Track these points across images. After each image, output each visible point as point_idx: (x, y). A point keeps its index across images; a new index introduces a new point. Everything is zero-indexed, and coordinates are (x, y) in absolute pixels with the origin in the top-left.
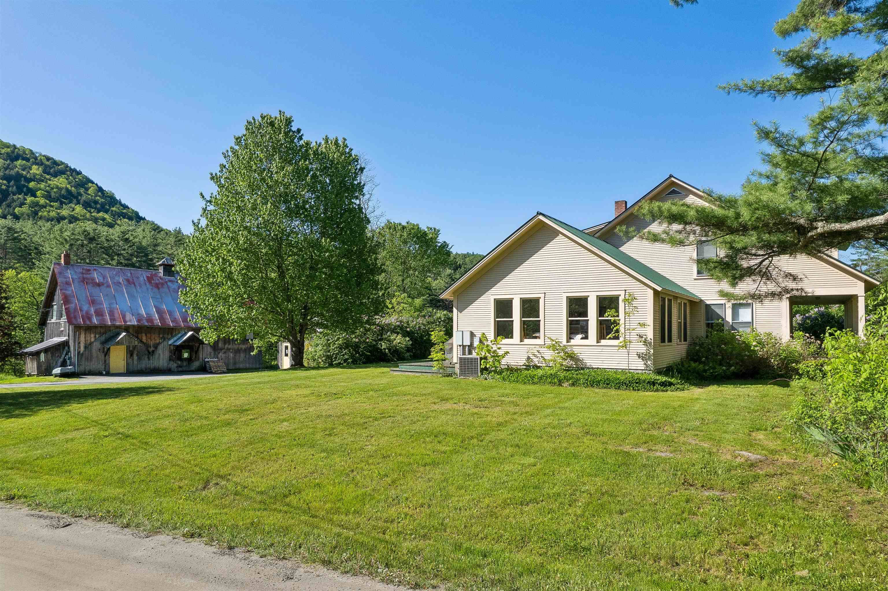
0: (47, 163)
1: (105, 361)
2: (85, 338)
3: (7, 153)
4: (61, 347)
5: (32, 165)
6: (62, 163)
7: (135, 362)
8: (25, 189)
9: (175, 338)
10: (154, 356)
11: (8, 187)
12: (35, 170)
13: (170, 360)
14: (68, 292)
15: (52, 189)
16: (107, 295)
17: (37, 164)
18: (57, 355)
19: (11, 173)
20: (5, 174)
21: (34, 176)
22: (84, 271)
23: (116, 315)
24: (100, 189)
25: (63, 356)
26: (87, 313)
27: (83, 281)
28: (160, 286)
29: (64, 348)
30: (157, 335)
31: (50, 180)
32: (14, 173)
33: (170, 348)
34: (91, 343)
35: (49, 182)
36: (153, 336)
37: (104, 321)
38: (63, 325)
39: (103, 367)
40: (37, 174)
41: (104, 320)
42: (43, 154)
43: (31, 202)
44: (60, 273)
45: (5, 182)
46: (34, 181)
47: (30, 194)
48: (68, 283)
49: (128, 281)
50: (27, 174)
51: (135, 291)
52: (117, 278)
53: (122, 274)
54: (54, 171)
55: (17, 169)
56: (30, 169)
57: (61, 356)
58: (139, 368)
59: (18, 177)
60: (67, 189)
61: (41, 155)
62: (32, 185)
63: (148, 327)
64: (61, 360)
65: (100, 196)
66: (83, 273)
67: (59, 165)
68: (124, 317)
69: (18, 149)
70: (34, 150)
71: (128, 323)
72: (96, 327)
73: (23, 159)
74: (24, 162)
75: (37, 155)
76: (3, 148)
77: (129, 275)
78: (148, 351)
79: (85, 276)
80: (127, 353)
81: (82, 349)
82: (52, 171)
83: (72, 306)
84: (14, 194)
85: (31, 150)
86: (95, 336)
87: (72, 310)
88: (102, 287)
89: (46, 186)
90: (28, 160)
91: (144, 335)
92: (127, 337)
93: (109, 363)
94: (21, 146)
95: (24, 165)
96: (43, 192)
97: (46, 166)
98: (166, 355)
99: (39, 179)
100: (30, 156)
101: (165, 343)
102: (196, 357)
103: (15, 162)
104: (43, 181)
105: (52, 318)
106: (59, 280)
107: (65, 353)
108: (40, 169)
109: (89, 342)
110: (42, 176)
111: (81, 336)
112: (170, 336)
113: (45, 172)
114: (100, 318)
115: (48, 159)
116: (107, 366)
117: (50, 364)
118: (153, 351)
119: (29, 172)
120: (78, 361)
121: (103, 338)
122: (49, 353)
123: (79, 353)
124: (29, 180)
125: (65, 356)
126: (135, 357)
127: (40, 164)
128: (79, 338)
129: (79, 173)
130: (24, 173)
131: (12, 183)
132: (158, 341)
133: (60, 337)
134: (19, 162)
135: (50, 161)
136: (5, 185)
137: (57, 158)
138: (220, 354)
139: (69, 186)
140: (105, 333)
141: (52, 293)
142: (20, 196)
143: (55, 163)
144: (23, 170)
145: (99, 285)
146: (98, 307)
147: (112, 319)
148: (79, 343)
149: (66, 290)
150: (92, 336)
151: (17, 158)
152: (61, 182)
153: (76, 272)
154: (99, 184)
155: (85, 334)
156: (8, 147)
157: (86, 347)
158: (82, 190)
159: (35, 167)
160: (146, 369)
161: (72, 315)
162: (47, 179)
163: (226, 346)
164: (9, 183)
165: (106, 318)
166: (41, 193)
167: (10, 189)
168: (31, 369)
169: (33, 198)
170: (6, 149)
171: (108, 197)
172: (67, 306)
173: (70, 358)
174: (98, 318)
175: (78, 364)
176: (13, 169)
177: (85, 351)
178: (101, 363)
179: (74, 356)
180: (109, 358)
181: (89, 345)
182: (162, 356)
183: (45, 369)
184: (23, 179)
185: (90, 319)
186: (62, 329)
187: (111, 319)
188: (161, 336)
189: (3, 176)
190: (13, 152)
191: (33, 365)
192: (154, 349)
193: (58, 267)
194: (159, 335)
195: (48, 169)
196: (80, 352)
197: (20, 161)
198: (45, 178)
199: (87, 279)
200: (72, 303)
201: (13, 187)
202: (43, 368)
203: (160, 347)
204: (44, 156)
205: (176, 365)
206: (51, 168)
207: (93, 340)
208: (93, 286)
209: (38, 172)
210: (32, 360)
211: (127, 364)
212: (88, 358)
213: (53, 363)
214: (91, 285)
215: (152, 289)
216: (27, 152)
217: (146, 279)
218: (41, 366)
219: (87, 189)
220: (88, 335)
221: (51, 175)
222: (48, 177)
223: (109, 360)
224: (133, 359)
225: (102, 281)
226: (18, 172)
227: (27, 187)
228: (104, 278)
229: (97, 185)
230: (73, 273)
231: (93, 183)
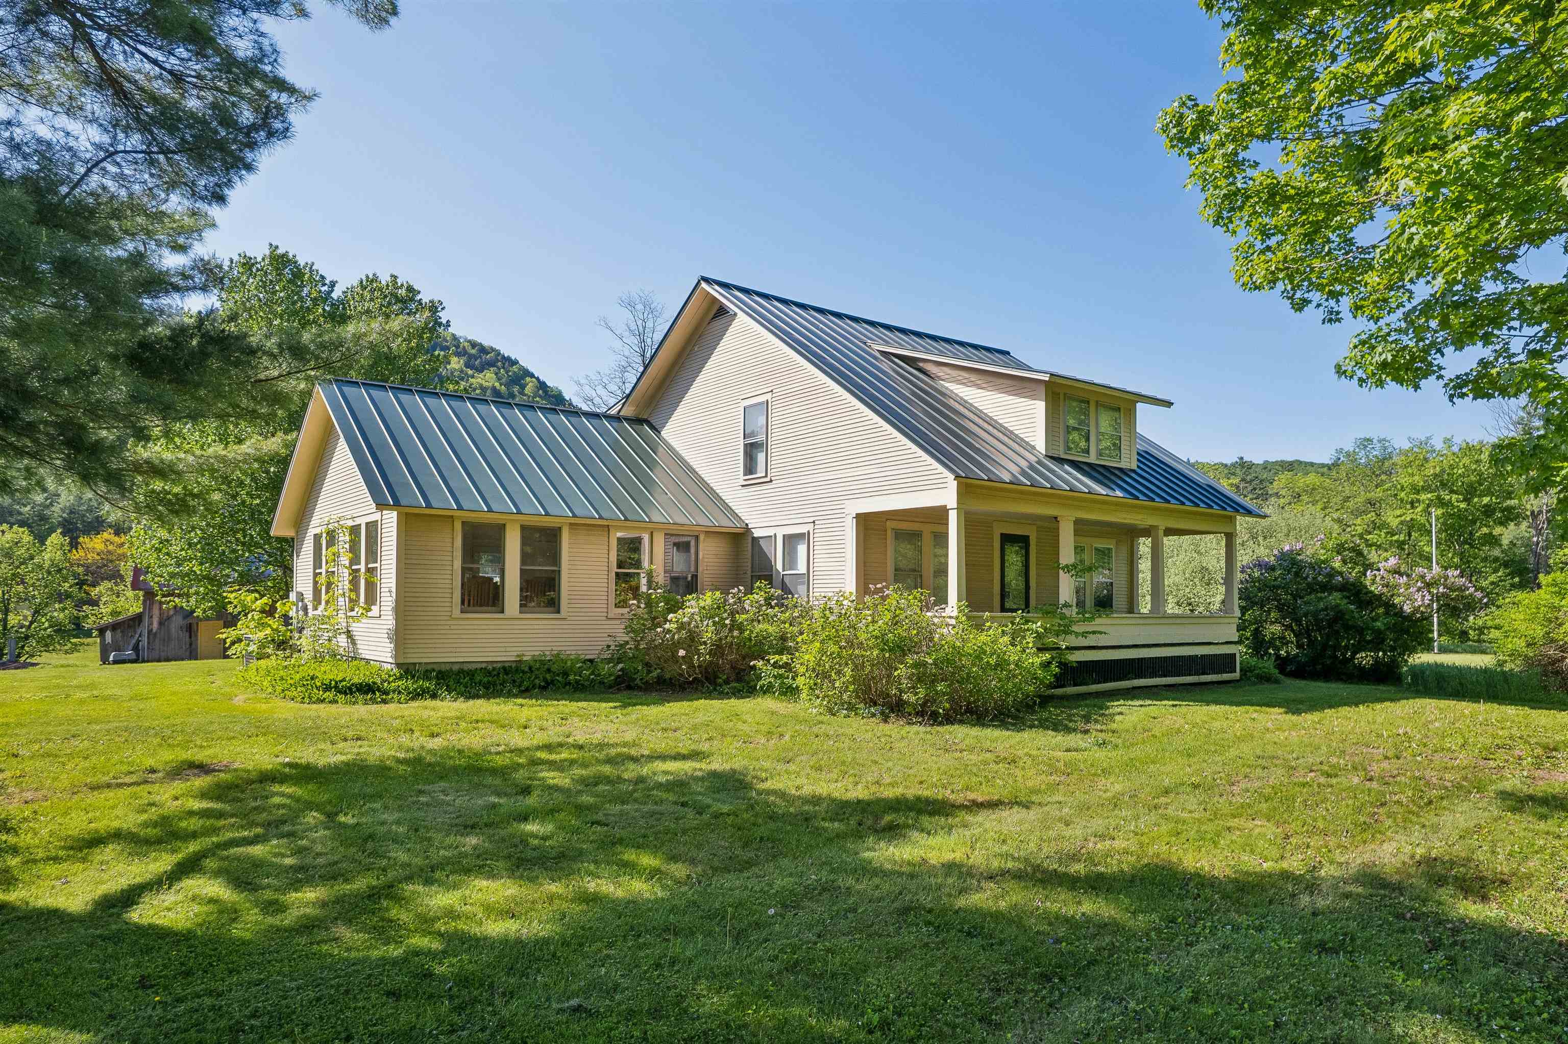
6: (493, 349)
24: (542, 385)
31: (473, 377)
60: (494, 389)
65: (540, 396)
115: (474, 344)
129: (515, 362)
137: (486, 343)
139: (497, 384)
143: (483, 350)
152: (488, 379)
154: (541, 378)
158: (516, 389)
171: (553, 396)
204: (469, 341)
219: (523, 387)
222: (470, 372)
229: (538, 379)
231: (532, 376)
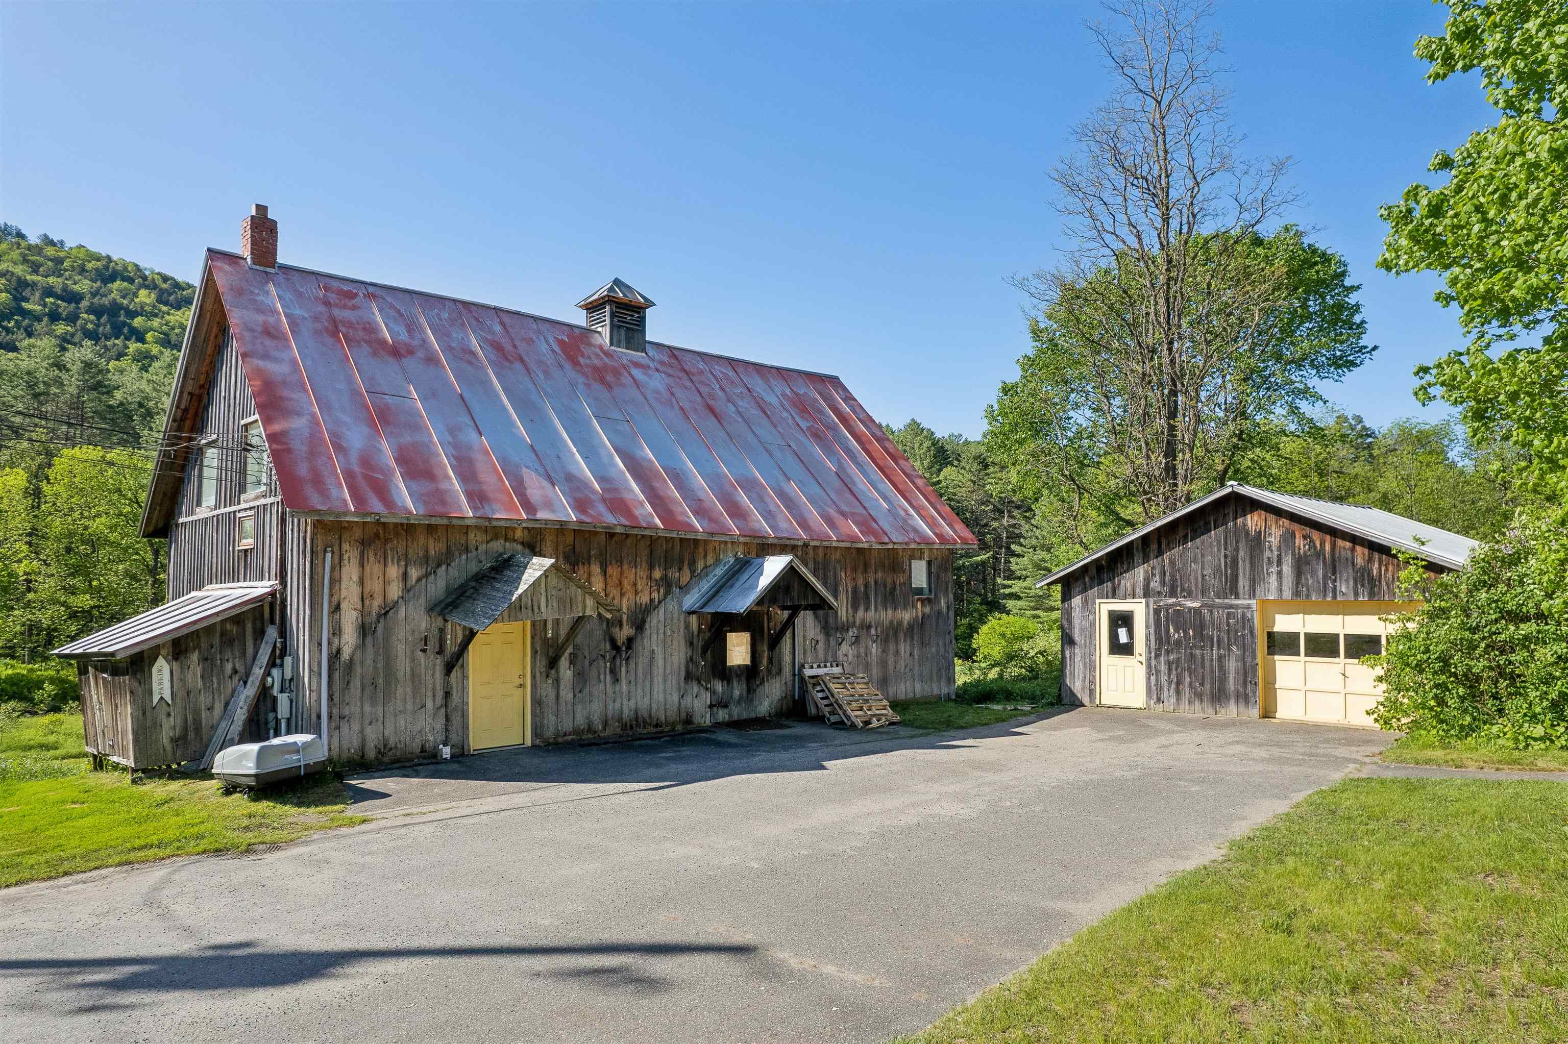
0: (165, 286)
1: (447, 694)
2: (362, 582)
3: (97, 269)
4: (249, 627)
5: (139, 289)
7: (566, 694)
8: (126, 330)
9: (705, 585)
10: (632, 665)
11: (98, 326)
12: (145, 297)
13: (689, 677)
14: (277, 369)
15: (173, 328)
16: (434, 395)
17: (147, 287)
18: (229, 667)
19: (102, 302)
20: (92, 303)
21: (142, 308)
22: (332, 297)
23: (488, 480)
25: (258, 672)
26: (367, 462)
27: (334, 333)
28: (609, 378)
29: (260, 634)
30: (642, 573)
32: (107, 303)
33: (687, 626)
34: (386, 612)
35: (167, 317)
36: (630, 574)
37: (443, 503)
38: (249, 525)
39: (440, 724)
40: (146, 304)
41: (441, 497)
42: (157, 271)
43: (137, 351)
44: (239, 292)
45: (92, 317)
46: (142, 316)
47: (134, 338)
48: (271, 333)
49: (498, 347)
50: (130, 303)
51: (531, 386)
52: (456, 334)
53: (474, 322)
54: (176, 298)
55: (113, 295)
56: (135, 295)
57: (248, 674)
58: (581, 721)
59: (114, 309)
61: (153, 272)
62: (138, 322)
63: (612, 535)
64: (250, 692)
66: (327, 303)
67: (184, 290)
68: (520, 488)
69: (115, 262)
70: (142, 265)
71: (542, 515)
72: (408, 529)
73: (124, 279)
74: (125, 284)
75: (147, 273)
76: (89, 262)
77: (498, 328)
78: (613, 642)
79: (336, 312)
80: (534, 652)
81: (349, 638)
82: (172, 298)
83: (297, 425)
84: (107, 338)
85: (136, 265)
86: (405, 576)
87: (299, 447)
88: (407, 362)
89: (161, 325)
90: (131, 281)
91: (596, 569)
92: (553, 580)
93: (465, 703)
94: (120, 259)
95: (125, 289)
96: (156, 334)
97: (162, 291)
98: (676, 659)
99: (150, 313)
100: (135, 274)
101: (671, 605)
102: (770, 661)
103: (109, 285)
104: (156, 315)
105: (199, 504)
106: (236, 318)
107: (264, 656)
108: (153, 295)
109: (377, 603)
110: (154, 306)
111: (346, 571)
112: (686, 576)
113: (160, 301)
114: (426, 486)
116: (456, 721)
117: (197, 712)
118: (630, 641)
119: (133, 300)
120: (331, 698)
121: (438, 586)
122: (195, 657)
123: (335, 656)
124: (133, 314)
125: (268, 673)
126: (566, 672)
127: (151, 286)
128: (335, 581)
130: (125, 302)
131: (104, 319)
132: (644, 599)
133: (234, 578)
134: (118, 284)
135: (169, 282)
136: (92, 322)
138: (844, 647)
140: (446, 558)
141: (200, 397)
142: (117, 342)
144: (124, 297)
145: (396, 352)
146: (407, 439)
147: (477, 497)
148: (337, 608)
149: (266, 356)
150: (394, 571)
151: (112, 278)
153: (300, 295)
155: (362, 565)
156: (98, 259)
157: (364, 630)
159: (143, 292)
160: (606, 724)
161: (303, 470)
162: (164, 313)
163: (860, 613)
164: (98, 320)
165: (443, 486)
166: (154, 336)
167: (101, 329)
168: (109, 733)
169: (139, 345)
170: (94, 262)
172: (276, 427)
173: (291, 685)
174: (413, 485)
175: (330, 717)
176: (106, 296)
177: (361, 646)
178: (429, 704)
179: (315, 673)
180: (465, 677)
181: (379, 616)
182: (659, 661)
183: (173, 740)
184: (122, 312)
185: (382, 491)
186: (247, 543)
187: (470, 495)
188: (657, 574)
189: (90, 307)
190: (106, 268)
191: (115, 719)
192: (632, 632)
193: (227, 267)
194: (651, 567)
195: (165, 295)
196: (339, 651)
197: (118, 282)
198: (160, 310)
199: (350, 325)
200: (298, 414)
201: (105, 325)
202: (166, 734)
203: (655, 620)
205: (706, 698)
206: (170, 294)
207: (395, 591)
208: (375, 354)
209: (148, 301)
210: (112, 693)
211: (537, 702)
212: (374, 684)
213: (210, 709)
214: (366, 348)
215: (588, 386)
216: (130, 269)
217: (557, 349)
218: (157, 725)
220: (374, 568)
221: (171, 305)
223: (464, 689)
224: (557, 681)
225: (404, 336)
226: (114, 299)
227: (130, 326)
228: (410, 330)
230: (288, 296)
